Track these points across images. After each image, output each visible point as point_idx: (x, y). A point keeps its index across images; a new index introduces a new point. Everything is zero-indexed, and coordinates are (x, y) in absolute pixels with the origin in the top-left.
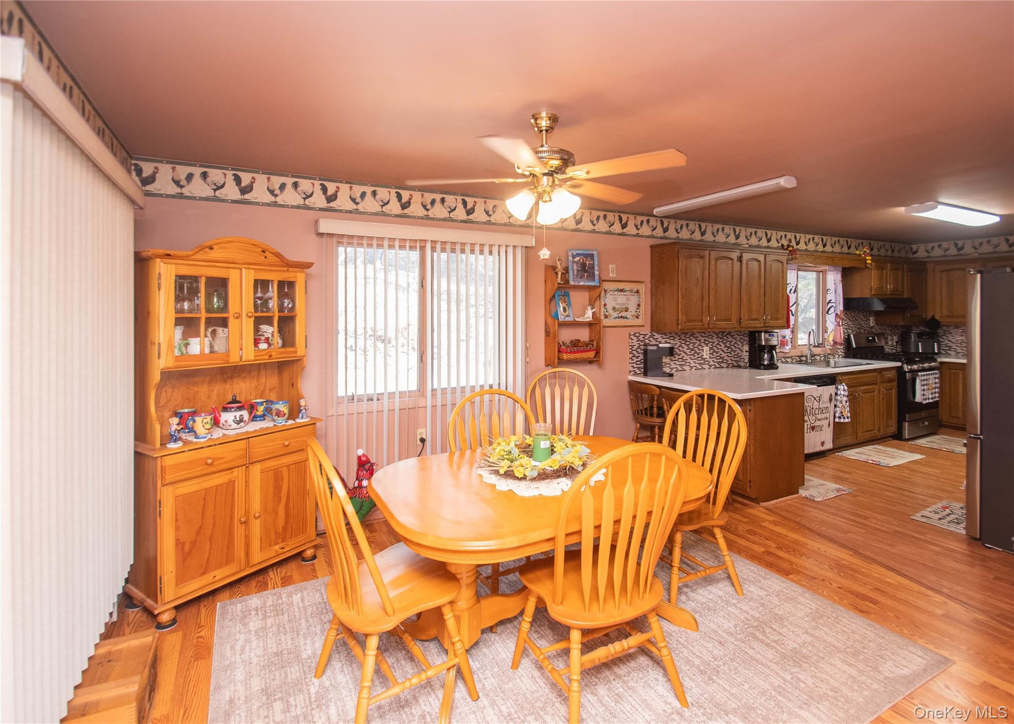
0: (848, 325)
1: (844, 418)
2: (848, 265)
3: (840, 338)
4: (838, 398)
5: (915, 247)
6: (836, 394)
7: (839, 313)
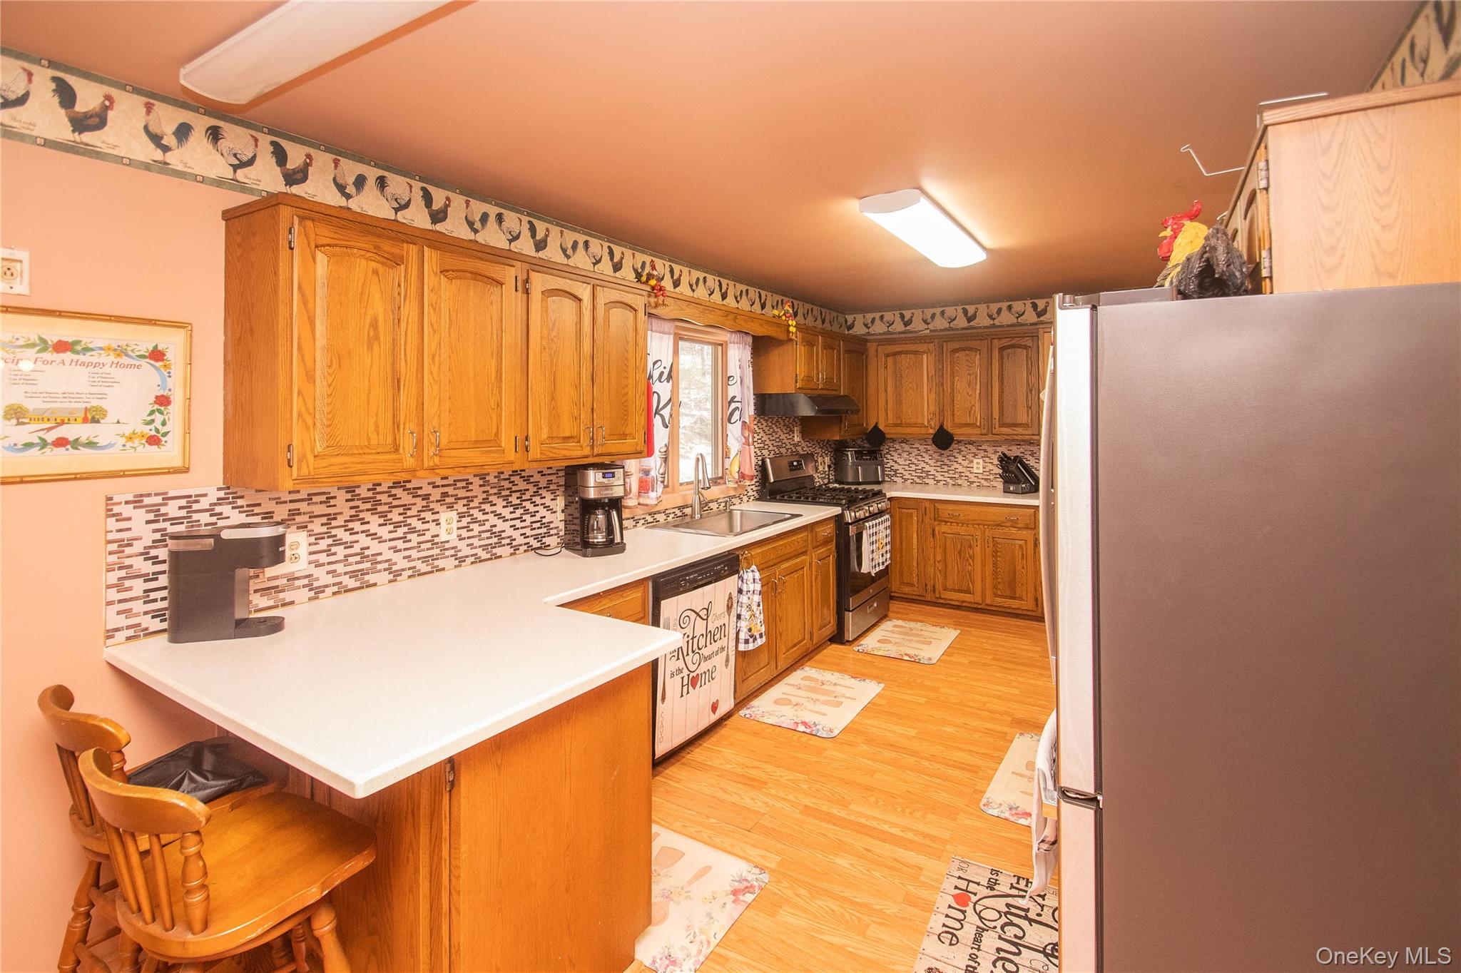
0: (763, 442)
1: (755, 639)
2: (761, 331)
3: (750, 469)
4: (744, 599)
5: (850, 318)
6: (740, 591)
7: (747, 421)
